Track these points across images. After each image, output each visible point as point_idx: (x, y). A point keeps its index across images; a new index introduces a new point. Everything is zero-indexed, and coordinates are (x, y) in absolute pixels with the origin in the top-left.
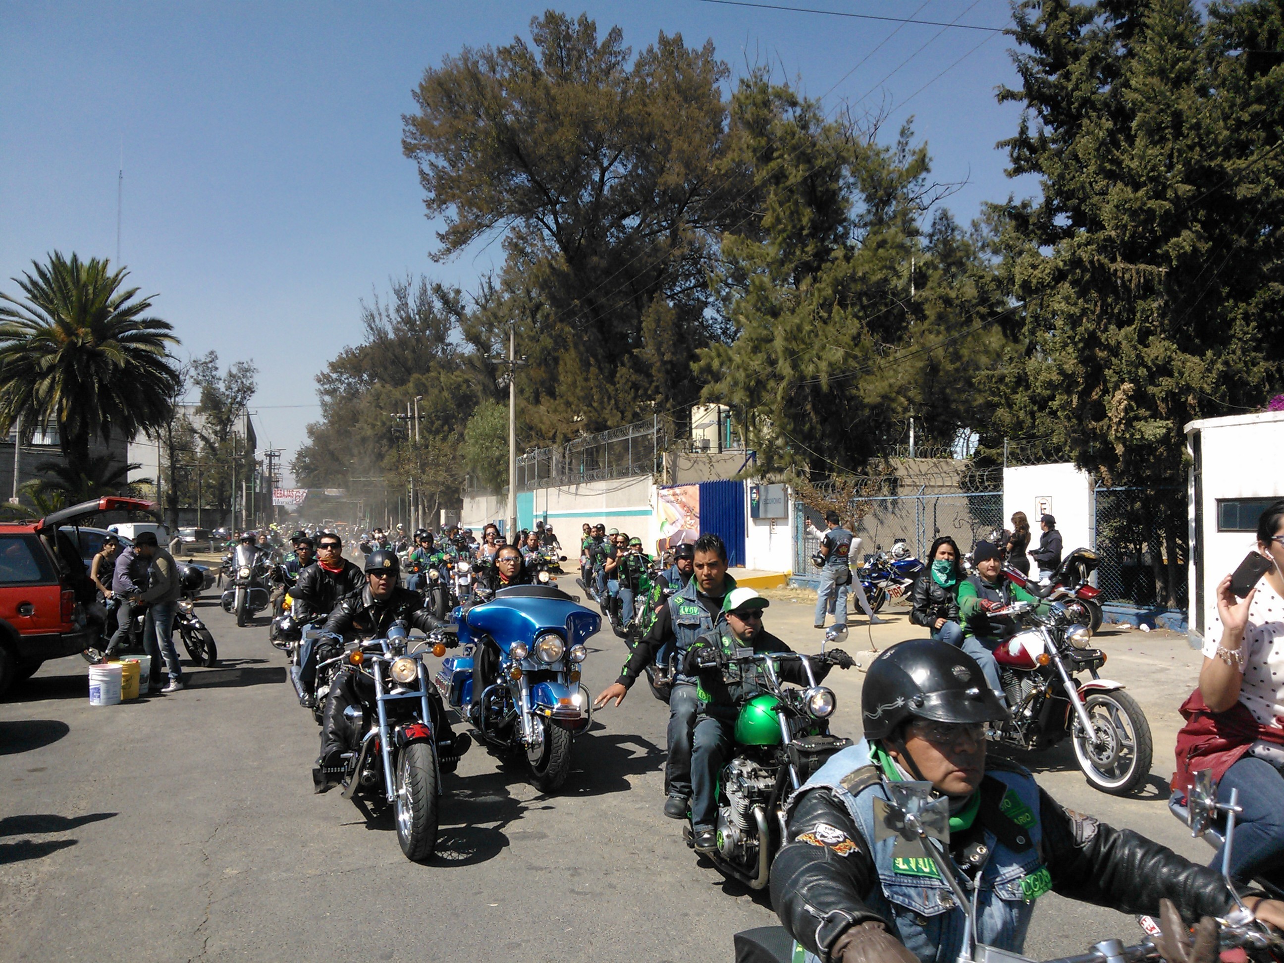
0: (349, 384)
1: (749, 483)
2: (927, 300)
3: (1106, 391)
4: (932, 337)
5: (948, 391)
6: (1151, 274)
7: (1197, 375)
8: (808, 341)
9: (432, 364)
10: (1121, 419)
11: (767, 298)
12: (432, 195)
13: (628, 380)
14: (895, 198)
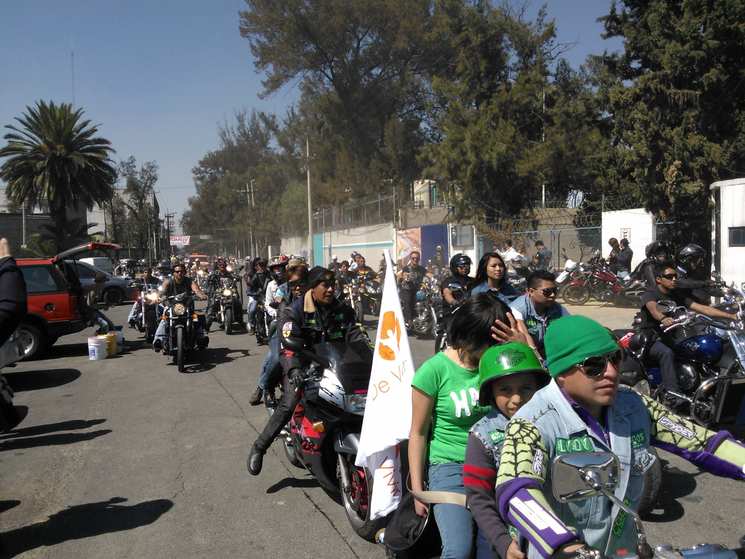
0: (211, 174)
1: (450, 226)
2: (556, 114)
3: (664, 166)
4: (558, 136)
5: (568, 168)
6: (691, 95)
7: (718, 155)
8: (484, 140)
9: (260, 160)
10: (674, 182)
11: (460, 116)
12: (258, 59)
13: (377, 167)
14: (535, 53)
